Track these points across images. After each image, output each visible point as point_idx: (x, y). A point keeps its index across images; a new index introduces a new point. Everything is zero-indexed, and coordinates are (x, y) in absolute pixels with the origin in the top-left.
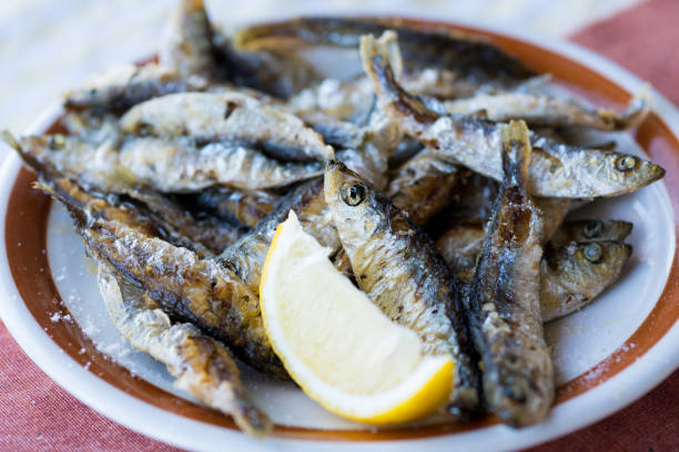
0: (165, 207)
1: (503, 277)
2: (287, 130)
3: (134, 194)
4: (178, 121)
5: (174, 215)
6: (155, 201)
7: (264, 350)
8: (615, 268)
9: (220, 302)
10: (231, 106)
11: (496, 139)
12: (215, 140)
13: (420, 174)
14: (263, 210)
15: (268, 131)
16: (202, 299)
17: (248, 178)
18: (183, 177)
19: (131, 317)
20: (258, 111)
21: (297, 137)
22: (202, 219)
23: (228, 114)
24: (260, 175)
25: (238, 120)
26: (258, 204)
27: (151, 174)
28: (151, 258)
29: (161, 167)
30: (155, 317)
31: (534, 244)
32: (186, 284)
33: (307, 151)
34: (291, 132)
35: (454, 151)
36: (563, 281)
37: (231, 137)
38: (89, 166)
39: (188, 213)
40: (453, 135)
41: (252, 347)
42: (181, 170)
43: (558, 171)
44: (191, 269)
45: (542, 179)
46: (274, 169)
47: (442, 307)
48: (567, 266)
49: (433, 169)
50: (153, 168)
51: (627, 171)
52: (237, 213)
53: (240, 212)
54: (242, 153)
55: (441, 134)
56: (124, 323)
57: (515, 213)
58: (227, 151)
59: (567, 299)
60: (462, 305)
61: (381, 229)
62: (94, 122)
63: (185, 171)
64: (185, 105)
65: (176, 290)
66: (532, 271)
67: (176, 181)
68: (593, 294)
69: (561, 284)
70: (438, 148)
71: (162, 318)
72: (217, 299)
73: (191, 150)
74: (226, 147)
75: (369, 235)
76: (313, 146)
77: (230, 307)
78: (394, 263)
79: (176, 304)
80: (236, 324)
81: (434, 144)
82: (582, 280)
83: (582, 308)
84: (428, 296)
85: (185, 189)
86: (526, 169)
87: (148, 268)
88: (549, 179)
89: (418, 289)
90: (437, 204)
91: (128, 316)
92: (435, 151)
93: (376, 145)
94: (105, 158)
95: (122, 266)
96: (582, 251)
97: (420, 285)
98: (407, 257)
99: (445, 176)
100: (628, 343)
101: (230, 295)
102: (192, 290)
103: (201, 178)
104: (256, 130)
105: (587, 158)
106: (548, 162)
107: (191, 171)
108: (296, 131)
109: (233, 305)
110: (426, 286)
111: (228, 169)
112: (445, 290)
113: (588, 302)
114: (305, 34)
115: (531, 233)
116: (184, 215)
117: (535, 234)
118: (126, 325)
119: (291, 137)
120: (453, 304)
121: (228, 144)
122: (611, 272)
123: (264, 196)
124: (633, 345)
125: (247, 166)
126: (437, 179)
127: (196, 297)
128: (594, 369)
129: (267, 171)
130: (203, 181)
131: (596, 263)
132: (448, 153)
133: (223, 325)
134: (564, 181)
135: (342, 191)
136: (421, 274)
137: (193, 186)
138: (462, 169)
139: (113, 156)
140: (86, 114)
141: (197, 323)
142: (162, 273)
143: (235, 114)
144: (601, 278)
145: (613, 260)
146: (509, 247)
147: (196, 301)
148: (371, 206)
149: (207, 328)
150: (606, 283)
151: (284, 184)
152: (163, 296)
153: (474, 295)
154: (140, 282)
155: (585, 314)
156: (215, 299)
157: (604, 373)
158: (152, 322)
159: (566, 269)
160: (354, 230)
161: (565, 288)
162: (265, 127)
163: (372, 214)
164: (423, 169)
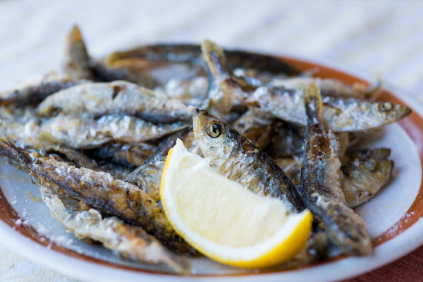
0: (79, 156)
1: (320, 177)
2: (157, 102)
3: (57, 148)
4: (79, 104)
5: (85, 162)
6: (72, 153)
7: (168, 232)
8: (386, 174)
9: (134, 203)
10: (117, 90)
11: (297, 98)
12: (107, 113)
13: (247, 127)
14: (147, 154)
15: (144, 104)
16: (122, 200)
17: (134, 133)
18: (88, 137)
19: (73, 217)
20: (136, 91)
21: (164, 106)
22: (103, 165)
23: (114, 96)
24: (141, 132)
25: (122, 98)
26: (143, 150)
27: (66, 137)
28: (83, 178)
29: (72, 133)
30: (90, 214)
31: (336, 157)
32: (110, 192)
33: (172, 114)
34: (160, 102)
35: (270, 107)
36: (354, 183)
37: (117, 111)
38: (21, 135)
39: (93, 161)
40: (269, 98)
41: (160, 231)
42: (86, 133)
43: (341, 116)
44: (111, 184)
45: (331, 121)
46: (151, 128)
47: (284, 196)
48: (356, 173)
49: (255, 123)
50: (65, 133)
51: (387, 111)
52: (128, 158)
53: (130, 157)
54: (127, 119)
55: (261, 98)
56: (68, 221)
57: (320, 140)
58: (117, 119)
59: (358, 194)
60: (297, 194)
61: (236, 151)
62: (18, 112)
63: (89, 133)
64: (84, 92)
65: (104, 196)
66: (336, 175)
67: (83, 141)
68: (374, 191)
69: (354, 185)
70: (259, 106)
71: (96, 215)
72: (132, 201)
73: (91, 121)
74: (115, 117)
75: (227, 156)
76: (177, 110)
77: (141, 206)
78: (246, 173)
79: (104, 206)
80: (146, 216)
81: (256, 105)
82: (366, 182)
83: (369, 201)
84: (273, 191)
85: (90, 145)
86: (320, 115)
87: (82, 183)
88: (336, 121)
89: (265, 188)
90: (262, 144)
91: (70, 215)
92: (257, 109)
93: (217, 109)
94: (32, 129)
95: (63, 183)
96: (363, 164)
97: (266, 185)
98: (255, 168)
99: (264, 127)
100: (409, 212)
101: (140, 199)
102: (114, 196)
103: (101, 136)
104: (135, 105)
105: (359, 106)
106: (334, 111)
107: (93, 132)
108: (163, 102)
109: (143, 204)
110: (271, 185)
111: (119, 129)
112: (284, 186)
113: (372, 196)
114: (151, 55)
115: (332, 151)
116: (91, 162)
117: (335, 152)
118: (70, 222)
119: (160, 107)
120: (292, 194)
121: (116, 115)
122: (384, 177)
123: (146, 146)
124: (413, 213)
125: (132, 127)
126: (259, 129)
127: (118, 200)
128: (392, 228)
129: (146, 129)
130: (103, 139)
131: (373, 171)
132: (267, 109)
133: (138, 217)
134: (347, 120)
135: (206, 129)
136: (266, 178)
137: (96, 143)
138: (276, 120)
139: (37, 128)
140: (12, 107)
141: (121, 217)
142: (92, 186)
143: (120, 95)
144: (378, 181)
145: (384, 169)
146: (321, 159)
147: (119, 202)
148: (228, 136)
149: (127, 220)
150: (382, 184)
151: (159, 137)
152: (95, 200)
153: (304, 189)
154: (78, 193)
155: (372, 203)
156: (131, 200)
157: (399, 229)
158: (89, 218)
159: (355, 176)
160: (216, 154)
161: (357, 187)
162: (141, 102)
163: (228, 142)
164: (249, 122)
